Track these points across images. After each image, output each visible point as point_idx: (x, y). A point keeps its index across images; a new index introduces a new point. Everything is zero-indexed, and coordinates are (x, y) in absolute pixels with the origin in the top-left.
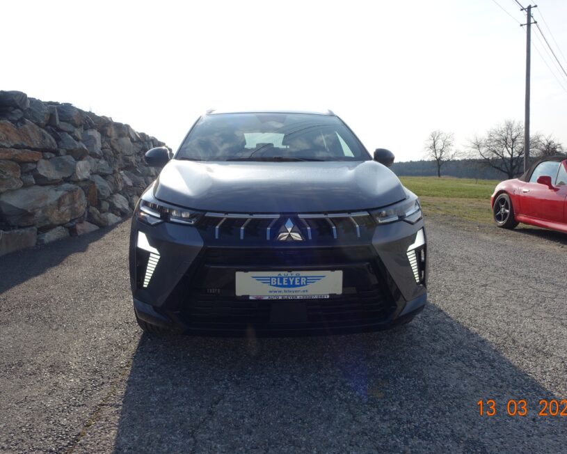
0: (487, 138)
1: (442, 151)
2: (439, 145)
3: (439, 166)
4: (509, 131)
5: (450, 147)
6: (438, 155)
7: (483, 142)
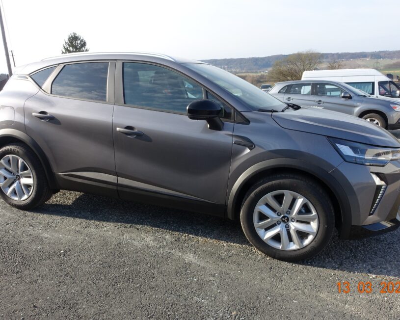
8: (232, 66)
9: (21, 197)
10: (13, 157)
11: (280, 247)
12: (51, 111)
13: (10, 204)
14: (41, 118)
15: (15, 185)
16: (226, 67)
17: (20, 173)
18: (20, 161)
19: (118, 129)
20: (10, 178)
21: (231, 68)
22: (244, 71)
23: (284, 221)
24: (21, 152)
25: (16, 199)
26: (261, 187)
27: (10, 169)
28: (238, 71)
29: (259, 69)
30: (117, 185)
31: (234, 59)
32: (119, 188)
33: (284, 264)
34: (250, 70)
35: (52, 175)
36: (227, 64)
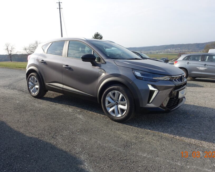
0: (29, 46)
1: (11, 51)
2: (10, 49)
3: (11, 57)
4: (37, 44)
5: (14, 49)
6: (10, 53)
7: (27, 48)
8: (183, 48)
9: (35, 93)
10: (33, 77)
11: (114, 115)
12: (45, 60)
13: (31, 95)
14: (42, 62)
15: (33, 88)
16: (179, 48)
17: (35, 83)
18: (35, 78)
19: (63, 66)
20: (32, 85)
21: (182, 49)
22: (190, 51)
23: (116, 104)
24: (35, 75)
25: (33, 93)
26: (107, 89)
27: (32, 82)
28: (186, 51)
29: (199, 50)
30: (63, 88)
31: (184, 44)
32: (63, 89)
33: (115, 123)
34: (194, 50)
35: (44, 84)
36: (179, 47)
